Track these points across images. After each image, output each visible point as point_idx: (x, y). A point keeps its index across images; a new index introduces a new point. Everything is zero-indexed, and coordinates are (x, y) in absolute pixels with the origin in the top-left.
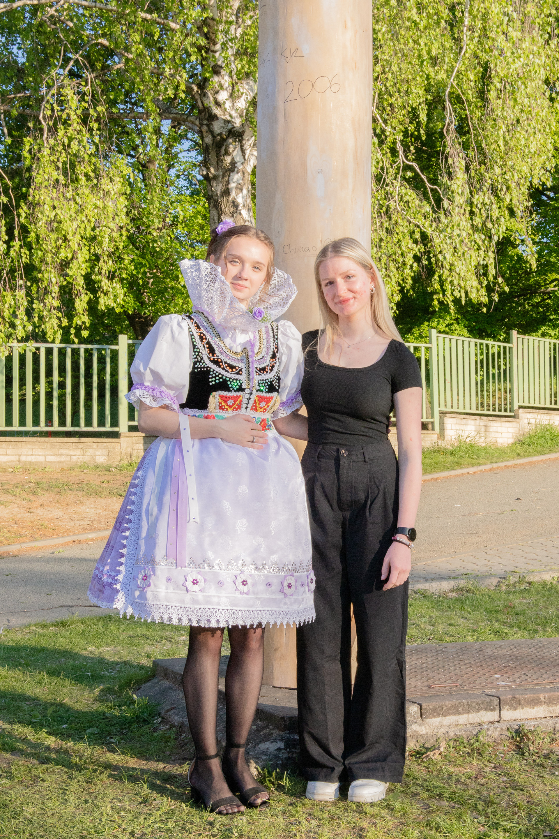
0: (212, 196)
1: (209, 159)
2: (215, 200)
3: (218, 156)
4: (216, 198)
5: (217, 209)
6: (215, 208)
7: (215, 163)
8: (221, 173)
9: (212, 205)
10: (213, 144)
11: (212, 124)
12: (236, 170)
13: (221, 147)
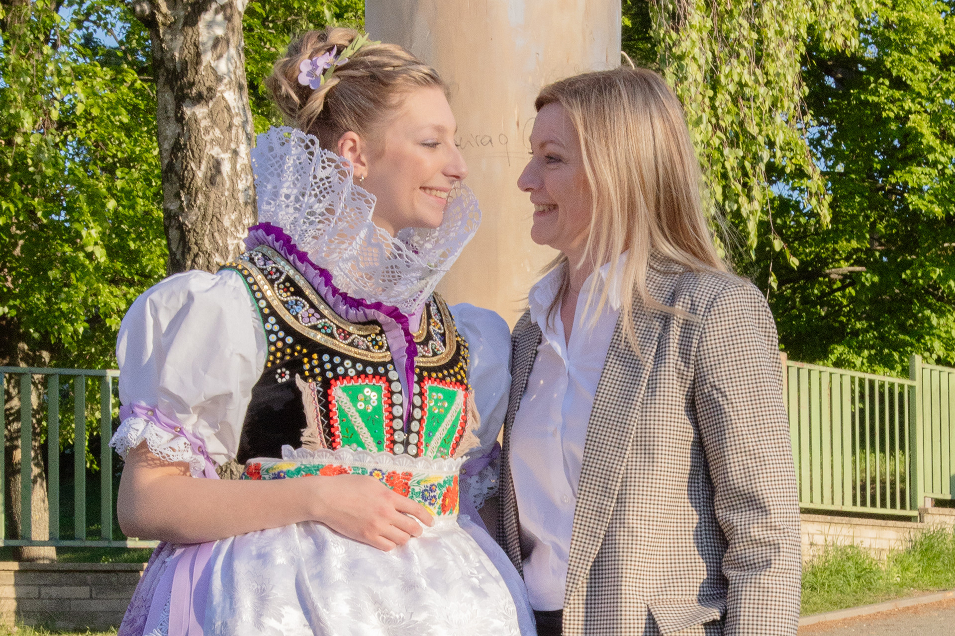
0: (162, 61)
8: (182, 13)
12: (213, 4)
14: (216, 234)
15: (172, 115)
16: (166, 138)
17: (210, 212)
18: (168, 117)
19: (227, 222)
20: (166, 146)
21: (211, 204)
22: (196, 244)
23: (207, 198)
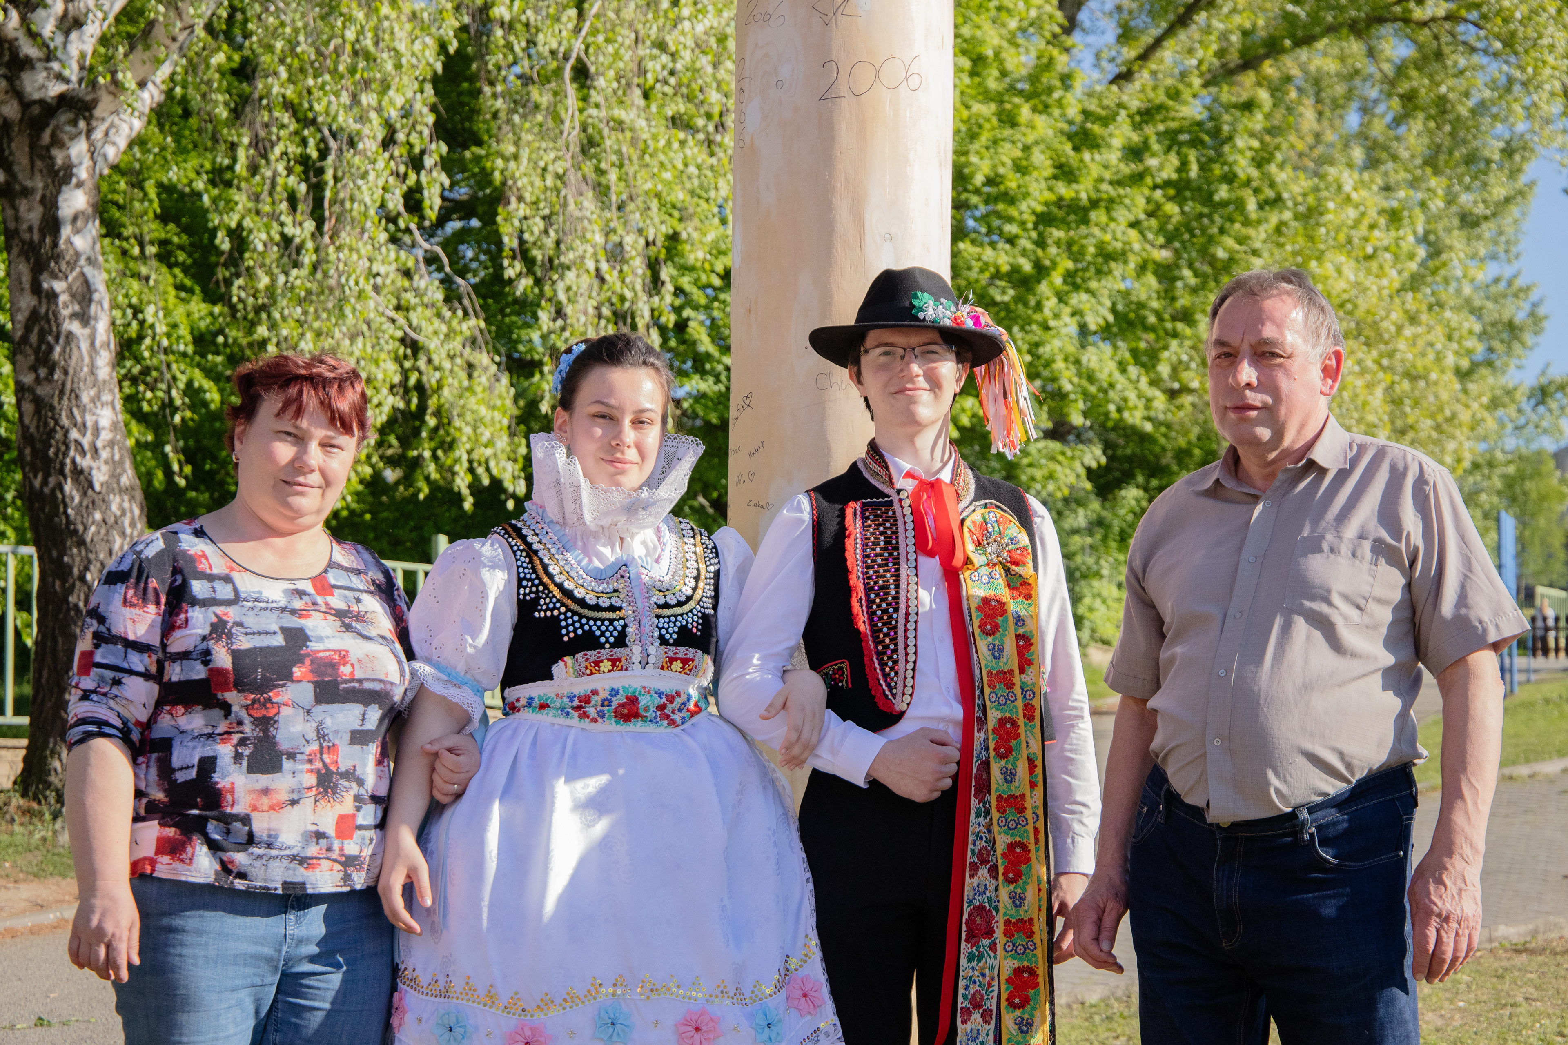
0: (17, 232)
1: (11, 153)
2: (23, 242)
3: (33, 146)
4: (26, 236)
5: (28, 260)
6: (23, 259)
7: (25, 161)
8: (40, 185)
9: (15, 251)
10: (21, 120)
11: (18, 77)
12: (74, 180)
13: (42, 129)
14: (75, 410)
15: (27, 285)
16: (19, 310)
17: (68, 386)
18: (22, 290)
19: (85, 398)
20: (20, 317)
21: (69, 378)
22: (53, 418)
23: (66, 373)
